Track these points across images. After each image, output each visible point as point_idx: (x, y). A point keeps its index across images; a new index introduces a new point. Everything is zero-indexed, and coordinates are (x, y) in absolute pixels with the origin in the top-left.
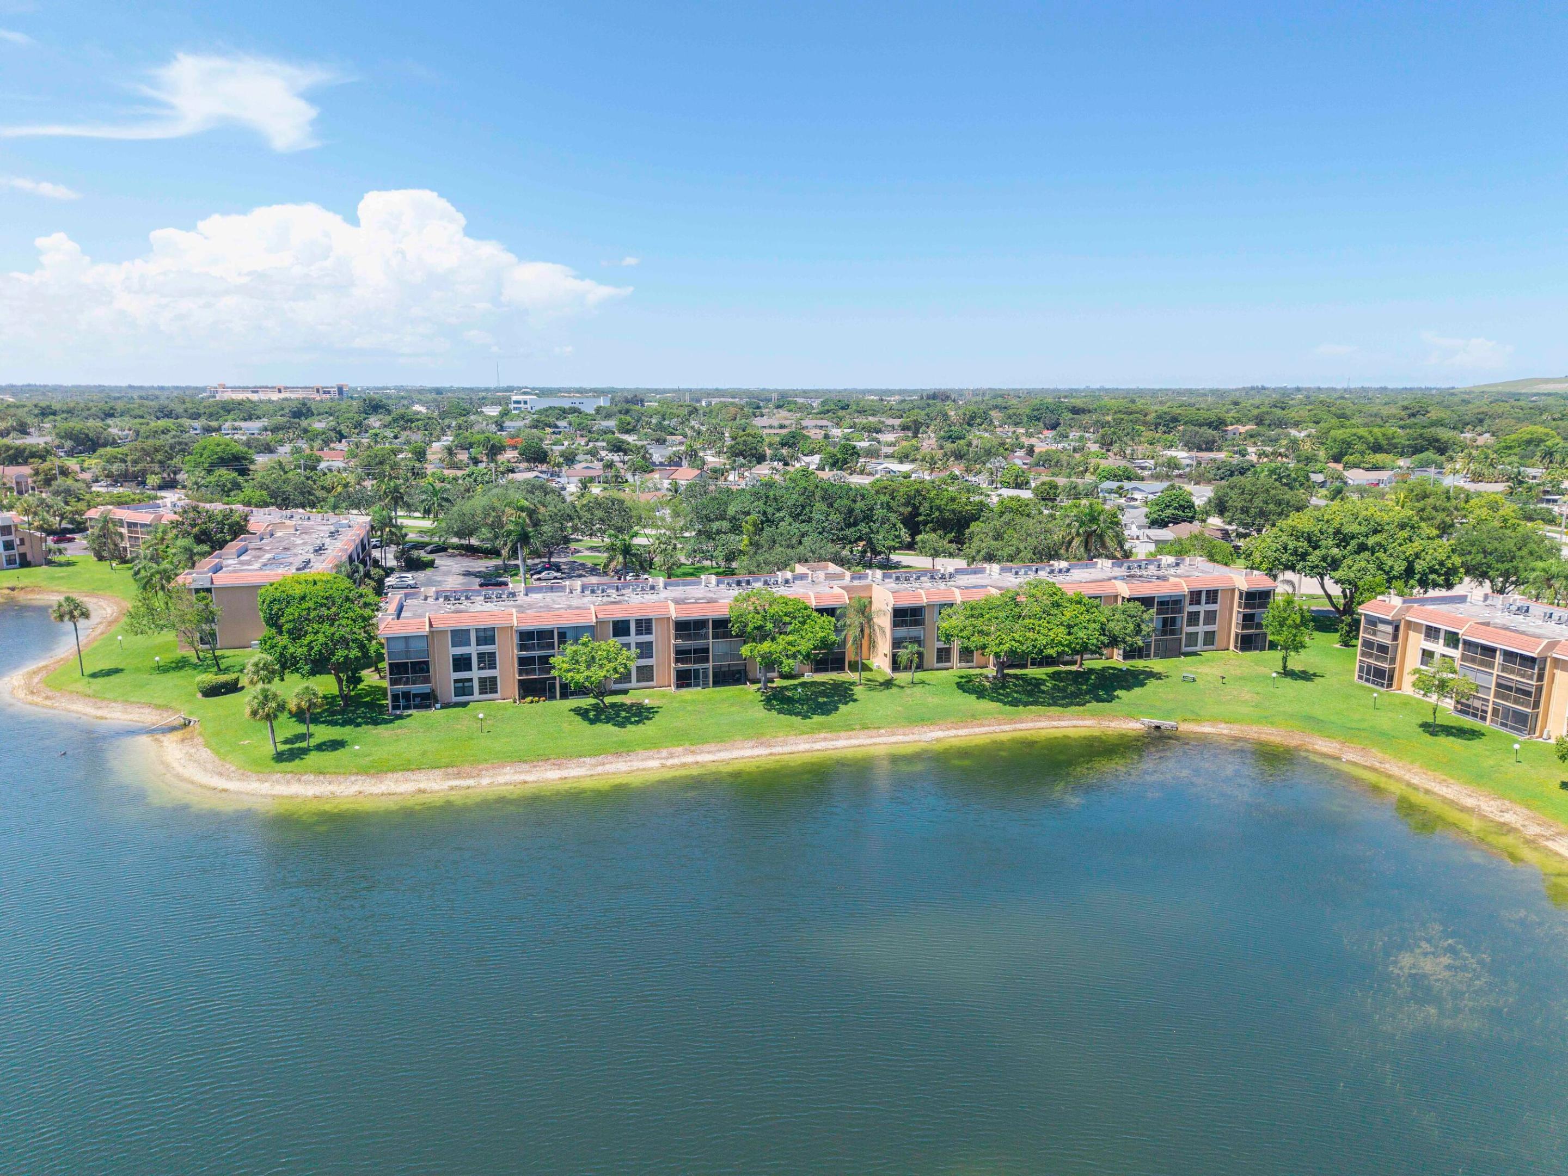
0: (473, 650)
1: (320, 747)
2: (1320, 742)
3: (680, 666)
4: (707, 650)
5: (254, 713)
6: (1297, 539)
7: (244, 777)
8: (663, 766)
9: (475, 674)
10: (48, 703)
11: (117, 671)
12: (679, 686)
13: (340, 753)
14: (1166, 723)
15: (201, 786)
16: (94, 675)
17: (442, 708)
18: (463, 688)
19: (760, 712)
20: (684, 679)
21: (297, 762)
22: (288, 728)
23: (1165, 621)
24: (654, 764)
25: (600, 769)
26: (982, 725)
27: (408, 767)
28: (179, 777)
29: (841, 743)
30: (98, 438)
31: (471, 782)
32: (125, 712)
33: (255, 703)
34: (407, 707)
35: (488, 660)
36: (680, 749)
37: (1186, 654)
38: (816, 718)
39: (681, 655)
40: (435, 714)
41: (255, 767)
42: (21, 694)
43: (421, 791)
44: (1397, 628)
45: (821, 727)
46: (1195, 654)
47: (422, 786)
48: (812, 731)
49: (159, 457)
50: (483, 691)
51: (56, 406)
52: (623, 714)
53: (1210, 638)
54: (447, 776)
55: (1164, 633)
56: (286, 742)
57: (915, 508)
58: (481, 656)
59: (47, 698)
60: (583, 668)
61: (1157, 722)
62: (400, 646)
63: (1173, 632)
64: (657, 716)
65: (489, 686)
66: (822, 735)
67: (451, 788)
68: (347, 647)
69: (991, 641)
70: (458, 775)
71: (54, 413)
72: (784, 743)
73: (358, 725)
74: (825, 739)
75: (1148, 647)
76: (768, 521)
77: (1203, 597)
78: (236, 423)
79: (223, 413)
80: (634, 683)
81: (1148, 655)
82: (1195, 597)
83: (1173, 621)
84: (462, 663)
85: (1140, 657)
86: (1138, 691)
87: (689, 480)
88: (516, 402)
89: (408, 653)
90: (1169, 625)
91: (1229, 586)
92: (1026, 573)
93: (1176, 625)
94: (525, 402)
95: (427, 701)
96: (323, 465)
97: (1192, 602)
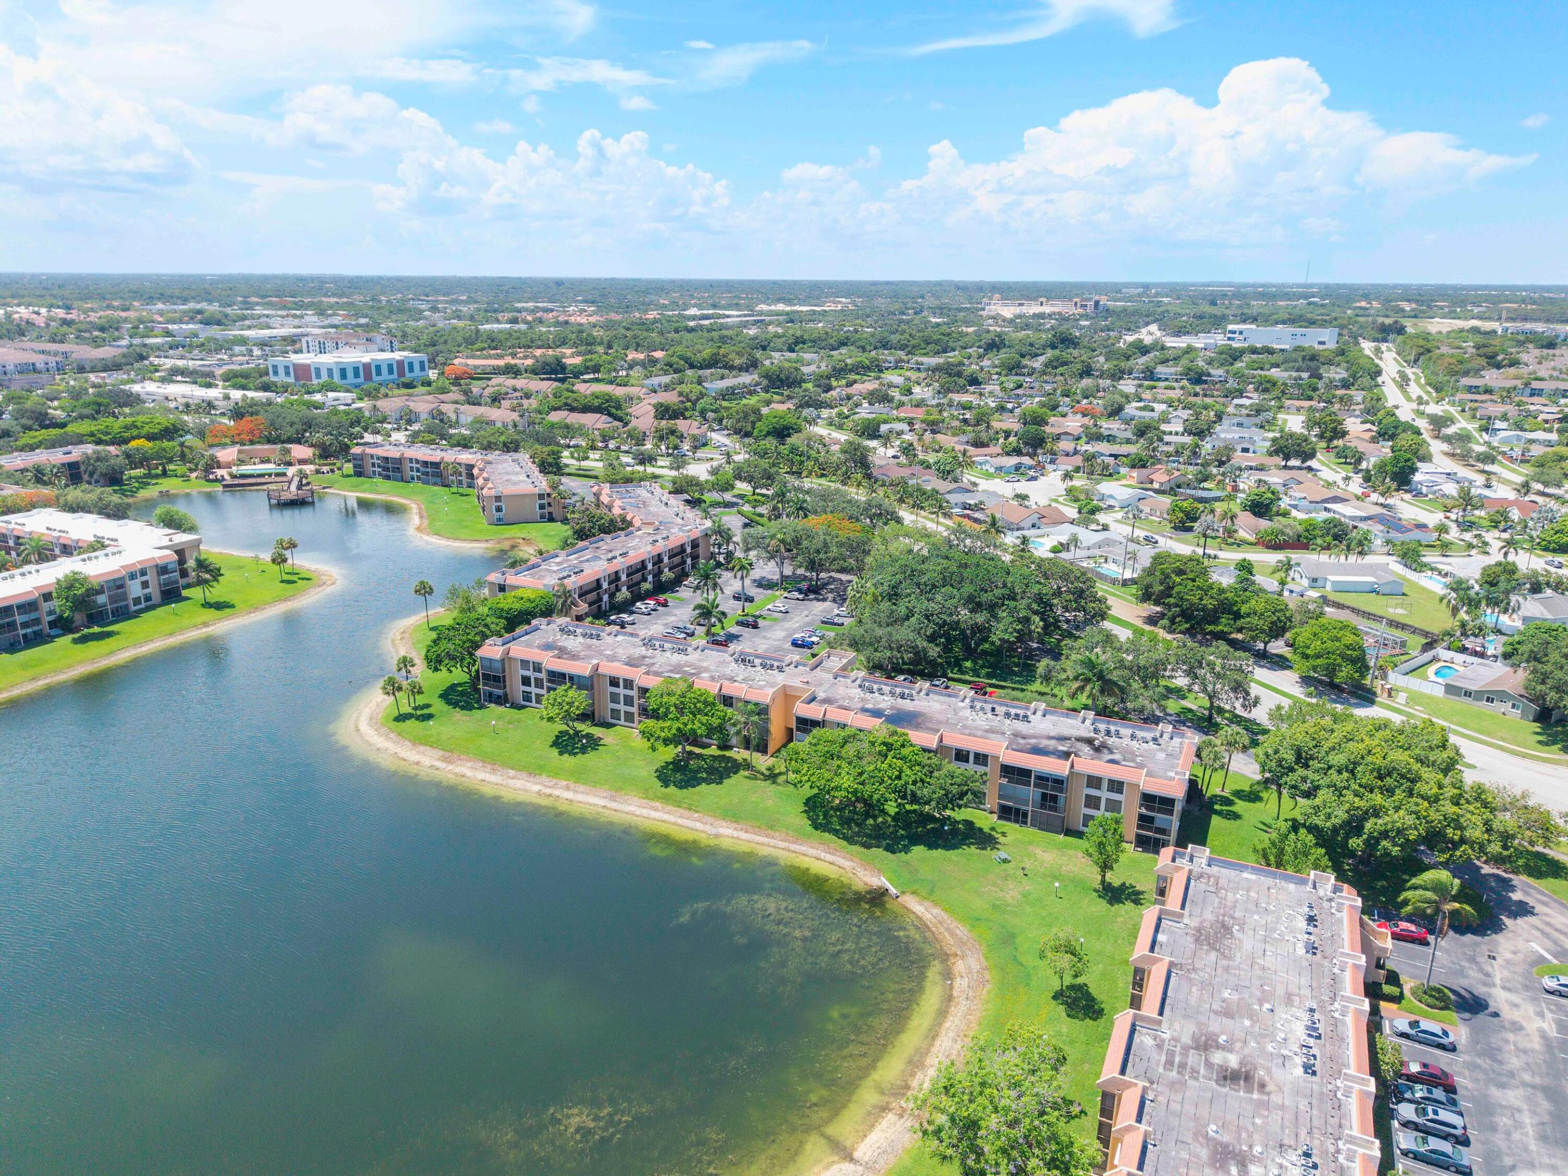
0: (534, 674)
1: (420, 717)
2: (970, 960)
7: (374, 724)
8: (539, 792)
13: (423, 724)
14: (894, 891)
17: (511, 707)
18: (527, 697)
19: (648, 773)
21: (400, 724)
22: (420, 700)
23: (1044, 796)
25: (507, 782)
26: (768, 836)
27: (434, 744)
34: (489, 701)
35: (539, 684)
36: (564, 783)
37: (1069, 832)
38: (672, 789)
39: (643, 711)
40: (500, 710)
45: (665, 798)
48: (654, 798)
50: (537, 702)
52: (579, 744)
54: (439, 758)
55: (1043, 806)
56: (414, 708)
58: (536, 679)
61: (888, 885)
62: (488, 663)
63: (1055, 809)
64: (592, 753)
65: (540, 699)
66: (654, 804)
70: (444, 759)
71: (804, 343)
73: (456, 707)
75: (1025, 815)
76: (896, 594)
77: (1105, 785)
78: (920, 359)
79: (923, 345)
80: (622, 722)
81: (1026, 823)
82: (1094, 782)
83: (1054, 799)
84: (526, 681)
85: (1016, 821)
86: (939, 853)
87: (1161, 484)
88: (1230, 332)
89: (491, 669)
90: (1049, 801)
91: (1134, 781)
92: (982, 709)
93: (1061, 802)
94: (1241, 333)
95: (501, 700)
96: (884, 428)
97: (1089, 785)
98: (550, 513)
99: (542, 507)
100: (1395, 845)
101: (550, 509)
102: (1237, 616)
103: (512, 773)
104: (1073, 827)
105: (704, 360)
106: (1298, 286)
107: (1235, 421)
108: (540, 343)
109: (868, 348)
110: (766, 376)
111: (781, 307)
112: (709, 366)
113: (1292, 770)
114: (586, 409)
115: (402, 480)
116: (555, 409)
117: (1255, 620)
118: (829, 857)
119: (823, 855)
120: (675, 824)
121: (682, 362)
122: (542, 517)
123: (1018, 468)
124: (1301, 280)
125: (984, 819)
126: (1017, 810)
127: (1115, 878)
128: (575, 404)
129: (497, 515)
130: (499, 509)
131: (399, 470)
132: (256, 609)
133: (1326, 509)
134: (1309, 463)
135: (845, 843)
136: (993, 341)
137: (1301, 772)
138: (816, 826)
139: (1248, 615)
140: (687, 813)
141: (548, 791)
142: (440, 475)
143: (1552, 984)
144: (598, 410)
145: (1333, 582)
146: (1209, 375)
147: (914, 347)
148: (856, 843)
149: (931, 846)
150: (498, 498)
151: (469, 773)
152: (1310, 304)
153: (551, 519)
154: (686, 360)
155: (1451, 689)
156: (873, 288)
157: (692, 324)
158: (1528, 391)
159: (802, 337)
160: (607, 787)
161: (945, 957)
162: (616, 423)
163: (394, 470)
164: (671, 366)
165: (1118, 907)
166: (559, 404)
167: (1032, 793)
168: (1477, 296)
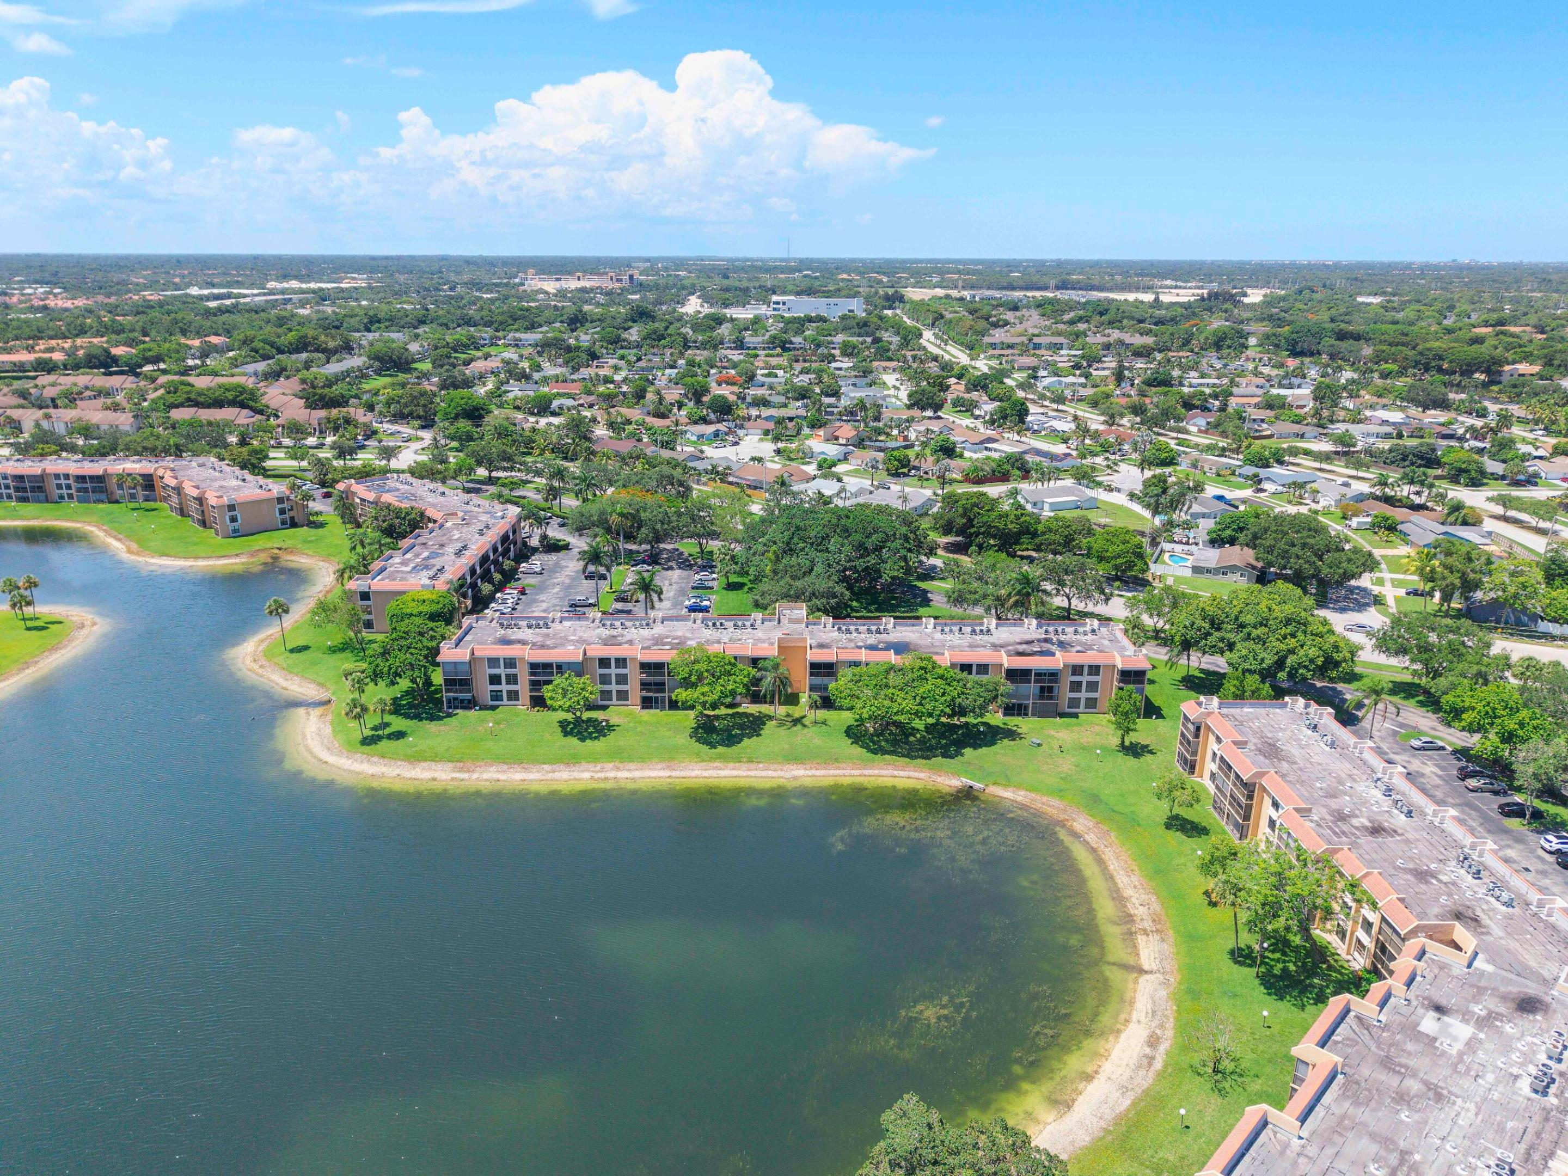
0: (502, 671)
1: (390, 737)
2: (1081, 820)
3: (645, 693)
4: (664, 684)
5: (347, 714)
6: (1204, 619)
7: (340, 754)
8: (592, 778)
9: (504, 687)
10: (260, 671)
11: (306, 648)
12: (643, 708)
13: (401, 742)
14: (978, 785)
15: (315, 757)
16: (292, 651)
17: (481, 709)
18: (496, 696)
19: (684, 739)
20: (647, 703)
21: (373, 747)
22: (372, 719)
23: (1042, 689)
24: (587, 775)
25: (550, 776)
26: (838, 768)
27: (435, 758)
28: (308, 749)
29: (723, 773)
30: (399, 358)
31: (465, 776)
32: (300, 686)
33: (348, 709)
34: (456, 707)
35: (512, 679)
36: (611, 765)
37: (1063, 715)
38: (721, 749)
39: (644, 685)
40: (473, 714)
41: (348, 748)
42: (248, 661)
43: (434, 779)
44: (1198, 729)
45: (722, 757)
46: (1076, 716)
47: (436, 775)
48: (711, 759)
49: (422, 402)
50: (509, 699)
51: (381, 315)
52: (591, 729)
53: (1092, 704)
54: (454, 770)
55: (1041, 697)
56: (372, 729)
57: (970, 520)
58: (507, 676)
59: (261, 667)
60: (560, 697)
61: (971, 783)
62: (451, 668)
63: (1051, 698)
64: (613, 734)
65: (514, 696)
66: (716, 764)
67: (453, 779)
68: (413, 669)
69: (859, 704)
70: (461, 770)
71: (379, 321)
72: (685, 768)
73: (421, 720)
74: (716, 768)
75: (1026, 708)
76: (791, 550)
77: (1086, 670)
78: (518, 335)
79: (510, 321)
80: (614, 701)
81: (1026, 714)
82: (1077, 670)
83: (1050, 689)
84: (495, 680)
85: (1019, 715)
86: (984, 750)
87: (848, 440)
88: (776, 303)
89: (456, 673)
90: (1047, 692)
91: (1110, 662)
92: (951, 631)
93: (1055, 692)
94: (784, 304)
95: (470, 704)
96: (555, 404)
97: (1074, 674)
98: (292, 518)
99: (282, 512)
100: (1309, 670)
101: (292, 514)
102: (1034, 534)
103: (546, 767)
104: (1060, 710)
105: (290, 344)
106: (782, 260)
107: (850, 382)
108: (51, 333)
109: (451, 325)
110: (376, 357)
111: (313, 285)
112: (298, 350)
113: (1210, 634)
114: (218, 403)
115: (47, 501)
116: (177, 406)
117: (1052, 537)
118: (902, 773)
119: (896, 773)
120: (748, 777)
121: (268, 347)
122: (284, 523)
123: (716, 434)
124: (784, 255)
125: (996, 718)
126: (1020, 705)
127: (1131, 738)
128: (201, 399)
129: (231, 526)
130: (233, 519)
131: (40, 489)
132: (27, 665)
133: (986, 449)
134: (939, 413)
135: (907, 760)
136: (576, 316)
137: (1217, 634)
138: (874, 752)
139: (1044, 533)
140: (752, 766)
141: (602, 775)
142: (104, 490)
143: (1416, 743)
144: (233, 403)
145: (1051, 504)
146: (791, 343)
147: (501, 323)
148: (916, 758)
149: (975, 746)
150: (231, 507)
151: (502, 777)
152: (805, 276)
153: (294, 524)
154: (272, 345)
155: (1196, 570)
156: (374, 263)
157: (213, 304)
158: (1031, 346)
159: (376, 315)
160: (655, 760)
161: (1062, 824)
162: (259, 417)
163: (33, 489)
164: (257, 352)
165: (1142, 759)
166: (180, 400)
167: (1032, 688)
168: (926, 268)
